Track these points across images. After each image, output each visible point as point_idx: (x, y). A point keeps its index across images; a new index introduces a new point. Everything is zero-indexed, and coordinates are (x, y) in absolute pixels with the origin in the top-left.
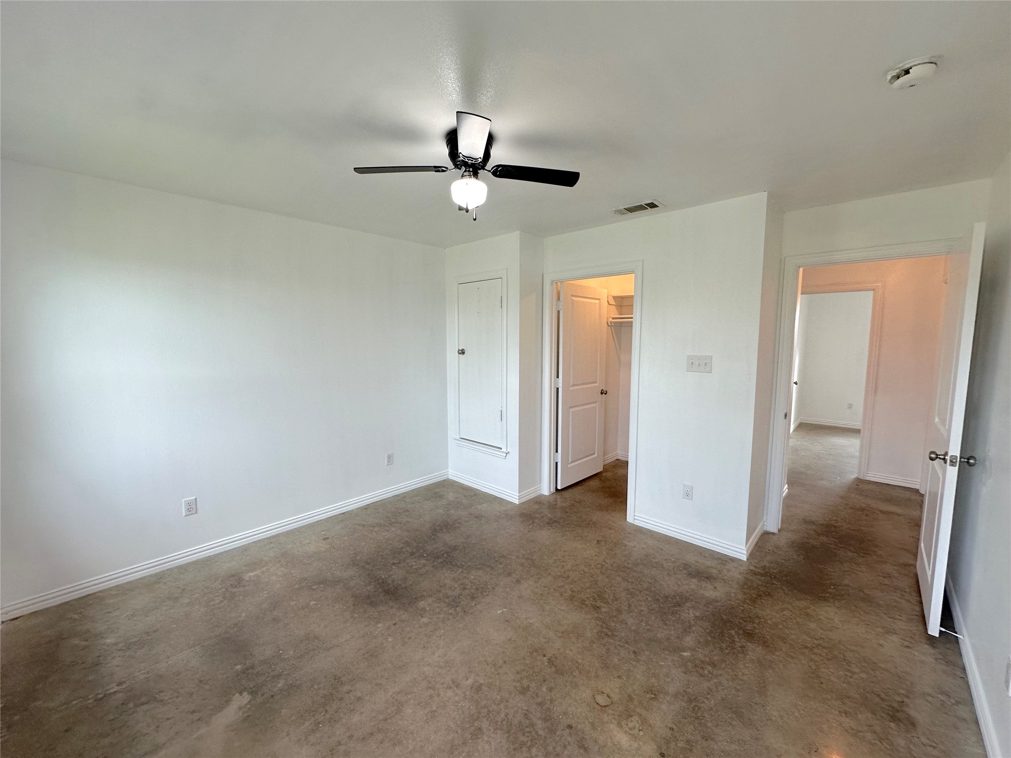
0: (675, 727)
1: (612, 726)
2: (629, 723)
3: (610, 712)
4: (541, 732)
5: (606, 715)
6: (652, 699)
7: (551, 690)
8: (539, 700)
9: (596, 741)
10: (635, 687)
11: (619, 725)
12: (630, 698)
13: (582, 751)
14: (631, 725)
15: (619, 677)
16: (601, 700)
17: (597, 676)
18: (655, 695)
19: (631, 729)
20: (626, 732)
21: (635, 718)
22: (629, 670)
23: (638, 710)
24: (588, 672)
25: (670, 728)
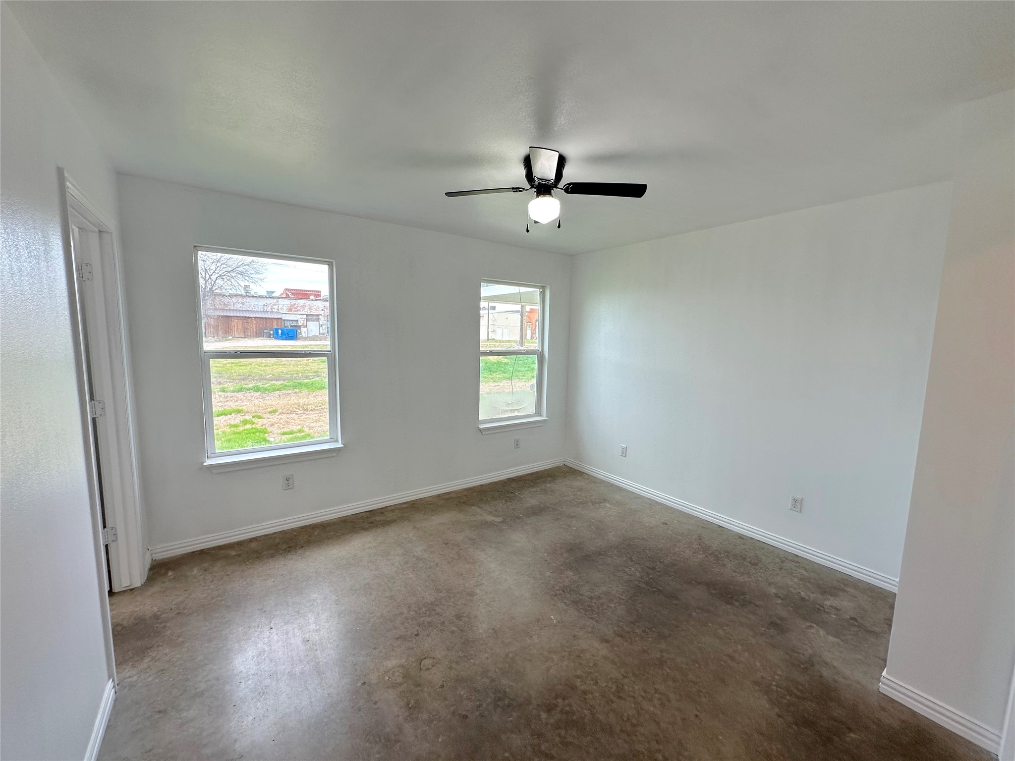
0: (376, 707)
1: (403, 660)
2: (398, 673)
3: (414, 664)
4: (422, 619)
5: (413, 660)
6: (408, 704)
7: (452, 632)
8: (446, 624)
9: (399, 646)
10: (426, 694)
11: (402, 666)
12: (418, 685)
13: (397, 636)
14: (397, 674)
15: (442, 686)
16: (427, 663)
17: (451, 668)
18: (410, 708)
19: (394, 672)
20: (394, 668)
21: (400, 680)
22: (445, 699)
23: (405, 685)
24: (457, 663)
25: (377, 702)
